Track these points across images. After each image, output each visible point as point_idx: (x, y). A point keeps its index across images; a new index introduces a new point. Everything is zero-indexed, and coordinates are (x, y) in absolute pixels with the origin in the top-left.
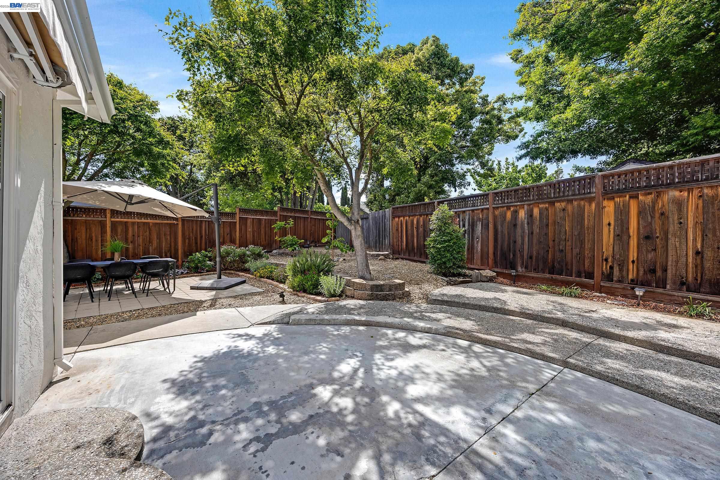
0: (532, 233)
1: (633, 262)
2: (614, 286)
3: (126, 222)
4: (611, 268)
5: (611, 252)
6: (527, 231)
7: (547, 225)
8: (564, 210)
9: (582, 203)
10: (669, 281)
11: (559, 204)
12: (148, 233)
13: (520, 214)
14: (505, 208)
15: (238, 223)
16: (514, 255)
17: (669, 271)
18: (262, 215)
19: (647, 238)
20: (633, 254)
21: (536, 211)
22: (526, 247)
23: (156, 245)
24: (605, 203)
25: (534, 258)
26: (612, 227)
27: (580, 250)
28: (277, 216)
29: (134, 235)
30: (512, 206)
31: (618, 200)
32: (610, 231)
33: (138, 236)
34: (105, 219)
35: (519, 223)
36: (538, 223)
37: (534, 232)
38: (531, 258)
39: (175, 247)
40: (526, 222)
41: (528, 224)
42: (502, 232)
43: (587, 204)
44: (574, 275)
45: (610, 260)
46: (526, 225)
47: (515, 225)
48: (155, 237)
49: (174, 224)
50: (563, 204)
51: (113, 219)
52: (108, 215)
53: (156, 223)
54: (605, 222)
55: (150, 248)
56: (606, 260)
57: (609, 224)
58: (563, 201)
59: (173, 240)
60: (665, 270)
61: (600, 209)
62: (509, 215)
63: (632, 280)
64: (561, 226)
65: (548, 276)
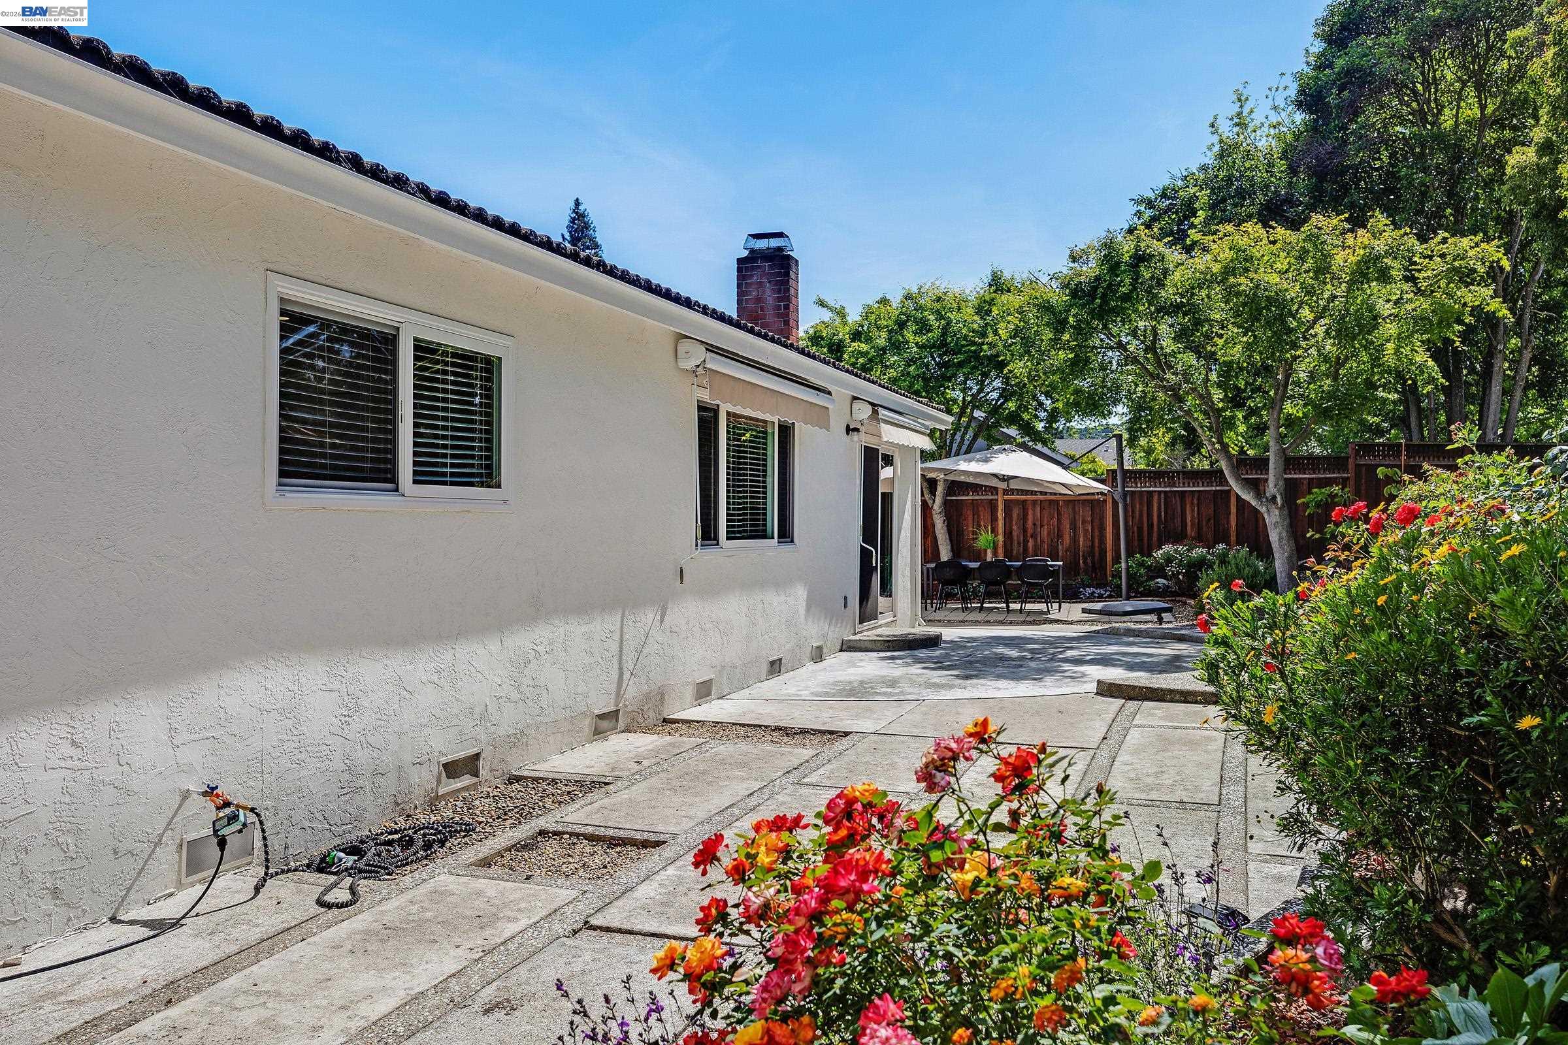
12: (1055, 520)
23: (1068, 541)
33: (1042, 526)
48: (1068, 527)
49: (1099, 501)
55: (1060, 547)
59: (1097, 533)
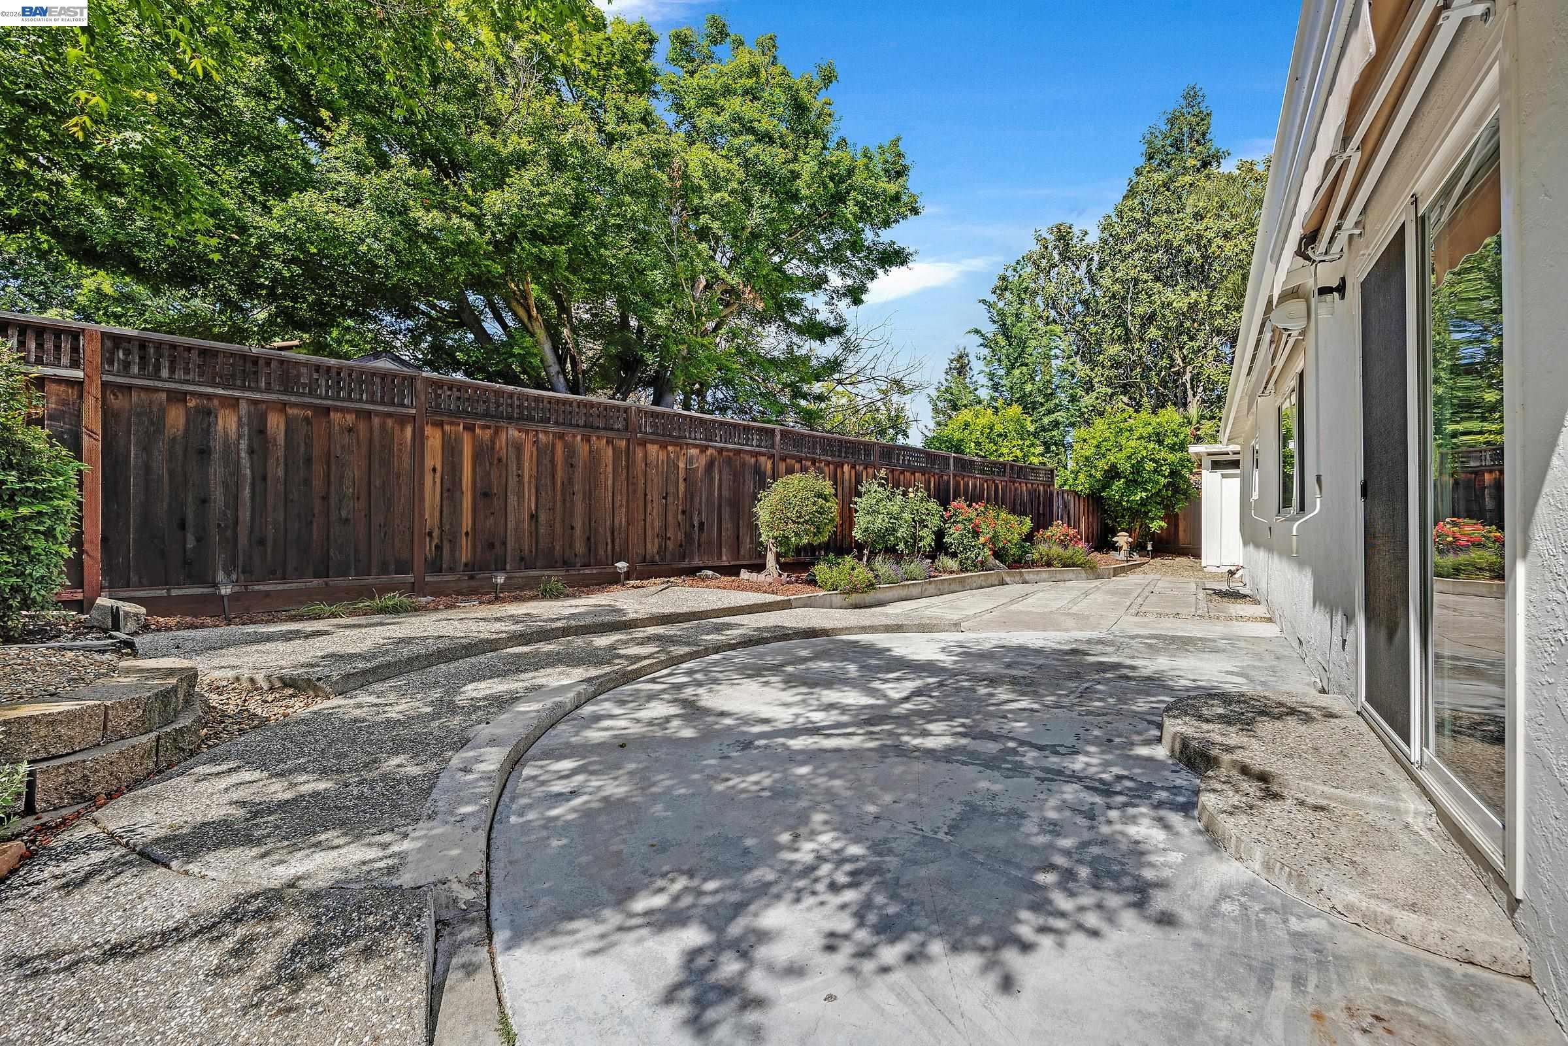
0: (264, 478)
1: (467, 534)
2: (446, 578)
4: (439, 548)
5: (437, 521)
6: (248, 471)
7: (309, 461)
8: (350, 430)
9: (390, 422)
10: (509, 559)
11: (339, 415)
13: (220, 422)
14: (164, 396)
16: (199, 540)
17: (509, 546)
19: (486, 495)
20: (467, 522)
21: (276, 423)
22: (245, 515)
24: (428, 430)
25: (270, 544)
26: (438, 474)
27: (386, 518)
30: (193, 394)
31: (447, 428)
32: (435, 483)
35: (217, 445)
36: (281, 453)
37: (269, 476)
38: (262, 542)
40: (244, 444)
41: (251, 452)
42: (147, 468)
43: (397, 427)
44: (374, 570)
45: (436, 534)
46: (243, 455)
47: (204, 453)
50: (350, 419)
54: (429, 463)
56: (430, 534)
57: (434, 470)
58: (348, 410)
60: (504, 543)
61: (419, 438)
62: (176, 418)
63: (466, 565)
64: (343, 465)
65: (316, 582)
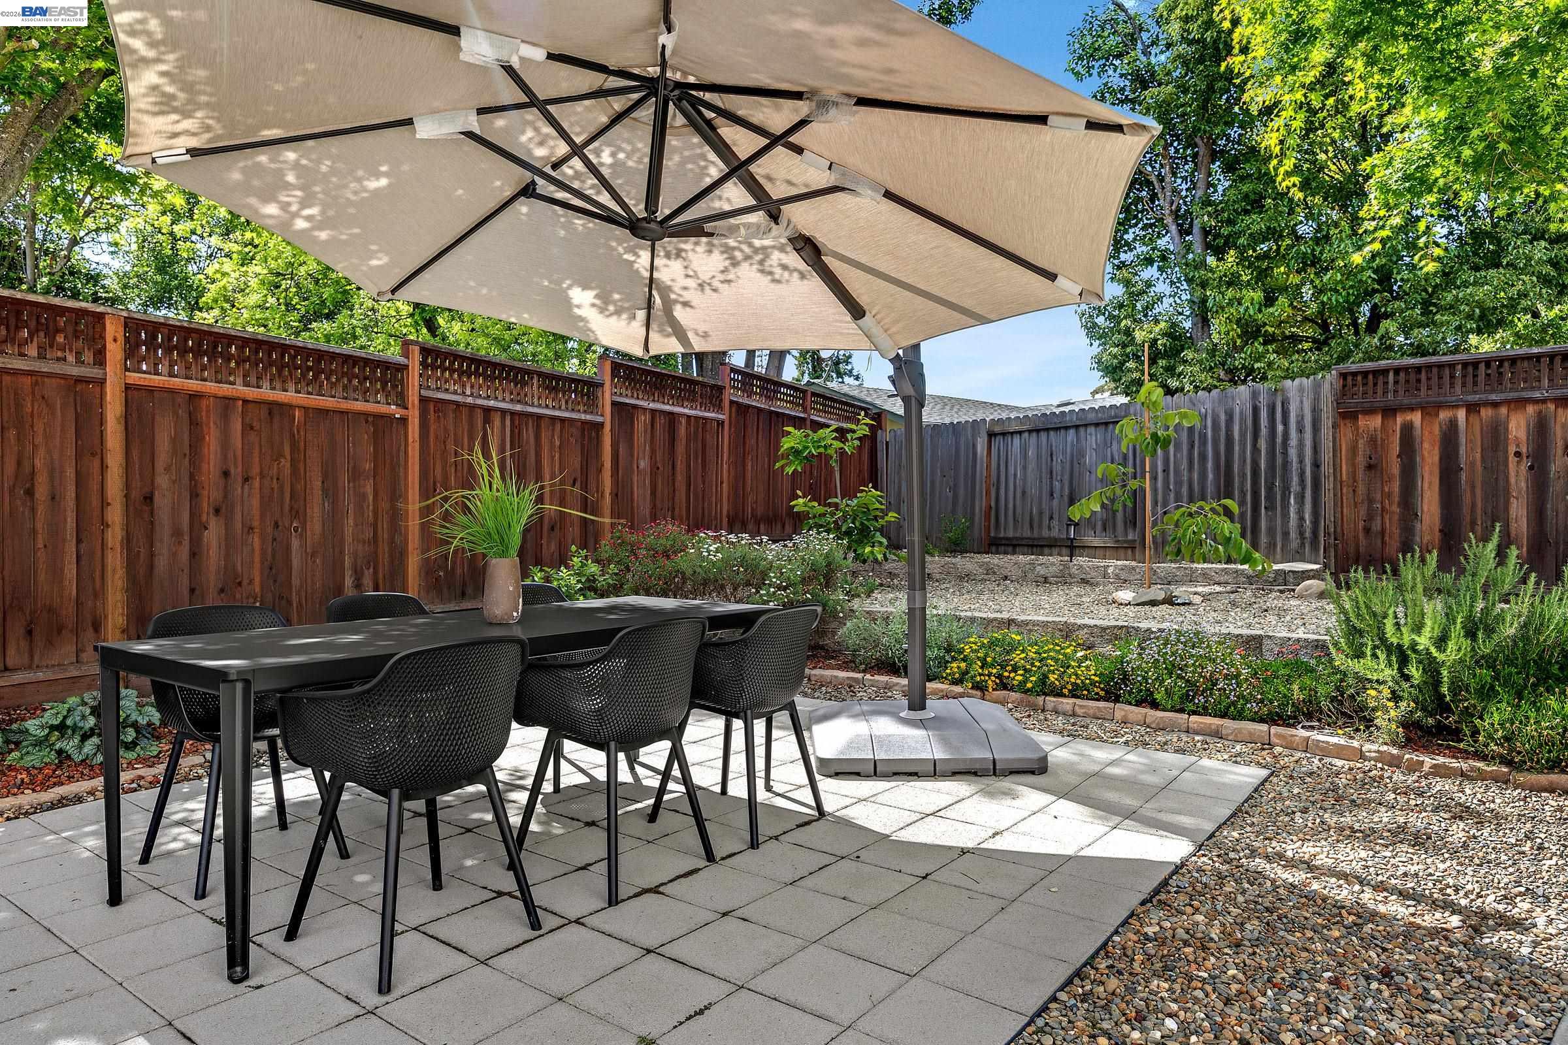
3: (194, 397)
12: (286, 463)
15: (608, 427)
18: (680, 400)
23: (318, 528)
28: (719, 408)
29: (226, 474)
33: (247, 479)
34: (95, 372)
39: (392, 541)
48: (318, 484)
49: (389, 418)
51: (134, 377)
52: (114, 351)
53: (324, 412)
55: (295, 543)
